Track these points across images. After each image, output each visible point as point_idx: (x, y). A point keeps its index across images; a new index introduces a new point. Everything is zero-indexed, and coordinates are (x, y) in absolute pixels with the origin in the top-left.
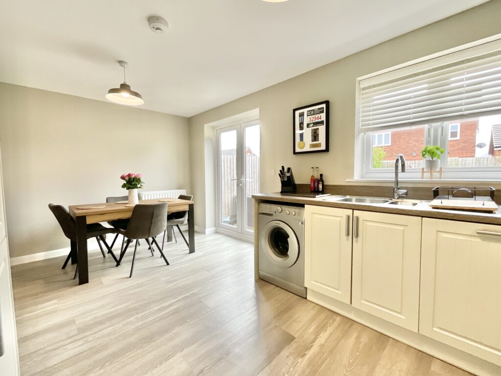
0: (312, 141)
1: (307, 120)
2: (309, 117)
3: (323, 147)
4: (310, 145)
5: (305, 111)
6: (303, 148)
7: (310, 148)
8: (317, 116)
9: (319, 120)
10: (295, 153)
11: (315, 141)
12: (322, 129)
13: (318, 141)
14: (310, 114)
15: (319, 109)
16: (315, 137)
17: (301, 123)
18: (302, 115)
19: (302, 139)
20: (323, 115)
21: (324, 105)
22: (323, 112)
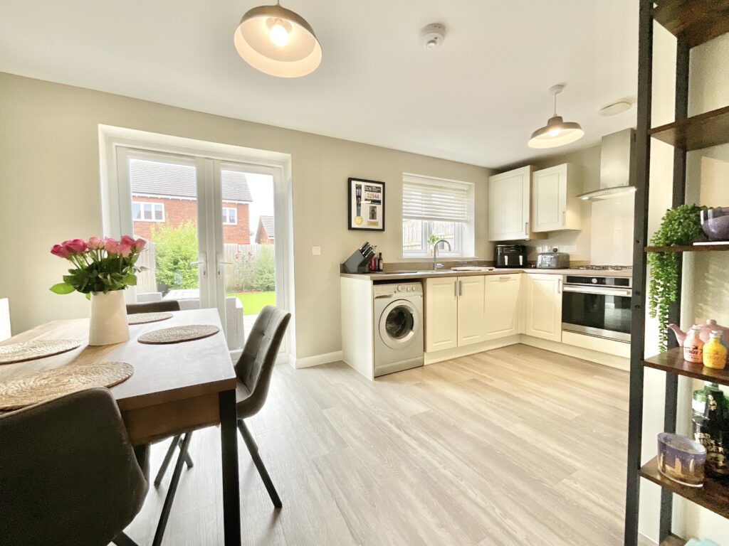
0: (370, 218)
1: (364, 194)
2: (367, 192)
3: (380, 227)
4: (368, 222)
5: (363, 184)
6: (361, 224)
7: (368, 225)
8: (375, 194)
9: (377, 199)
10: (350, 228)
11: (373, 218)
12: (379, 208)
13: (376, 219)
14: (368, 189)
15: (377, 188)
16: (373, 215)
17: (359, 197)
18: (359, 187)
19: (359, 214)
20: (380, 195)
21: (381, 186)
22: (379, 192)
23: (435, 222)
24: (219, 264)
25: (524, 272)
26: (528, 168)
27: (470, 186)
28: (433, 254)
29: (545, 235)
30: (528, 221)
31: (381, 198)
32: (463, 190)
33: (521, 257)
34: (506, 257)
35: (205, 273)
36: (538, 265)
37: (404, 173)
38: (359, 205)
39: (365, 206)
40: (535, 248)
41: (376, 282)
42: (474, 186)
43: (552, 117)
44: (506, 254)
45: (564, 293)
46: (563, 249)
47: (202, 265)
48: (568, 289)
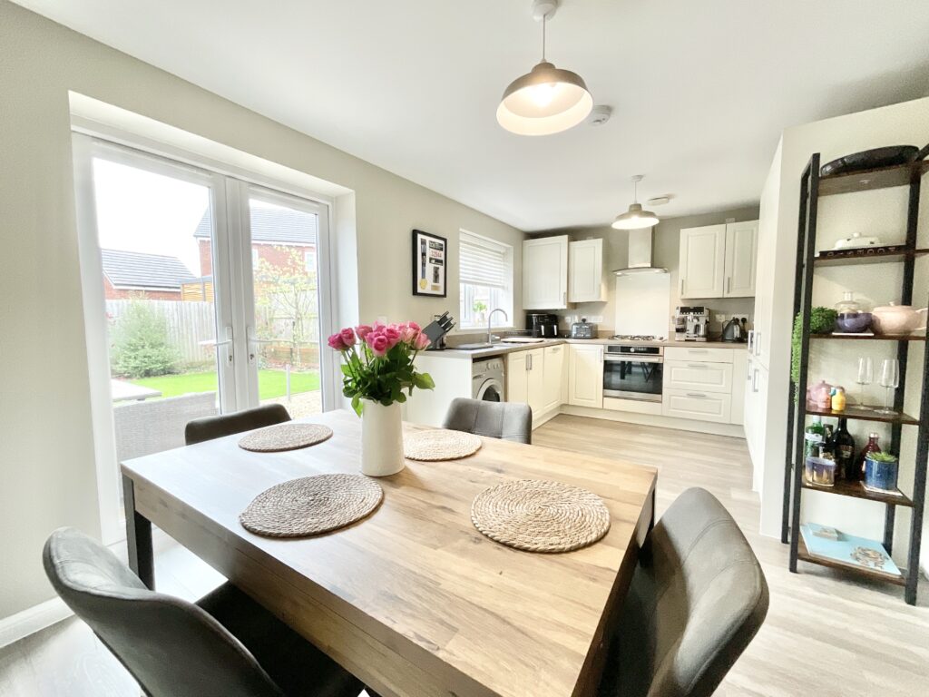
0: (433, 281)
1: (429, 253)
2: (431, 249)
3: (442, 293)
4: (432, 286)
5: (428, 239)
6: (425, 288)
7: (432, 290)
8: (438, 252)
9: (440, 258)
10: (415, 292)
11: (436, 281)
12: (441, 268)
13: (438, 281)
14: (432, 246)
15: (440, 244)
16: (436, 278)
17: (424, 254)
18: (423, 242)
19: (423, 276)
20: (443, 253)
21: (442, 242)
22: (442, 249)
23: (479, 287)
24: (251, 343)
25: (566, 343)
26: (565, 237)
27: (507, 249)
28: (487, 323)
29: (574, 306)
30: (566, 291)
31: (443, 258)
32: (500, 253)
33: (555, 327)
34: (543, 327)
35: (231, 358)
36: (573, 335)
37: (461, 230)
38: (424, 264)
39: (430, 268)
40: (563, 318)
41: (476, 360)
42: (512, 250)
43: (633, 203)
44: (543, 324)
45: (605, 362)
46: (592, 319)
47: (227, 346)
48: (609, 358)
